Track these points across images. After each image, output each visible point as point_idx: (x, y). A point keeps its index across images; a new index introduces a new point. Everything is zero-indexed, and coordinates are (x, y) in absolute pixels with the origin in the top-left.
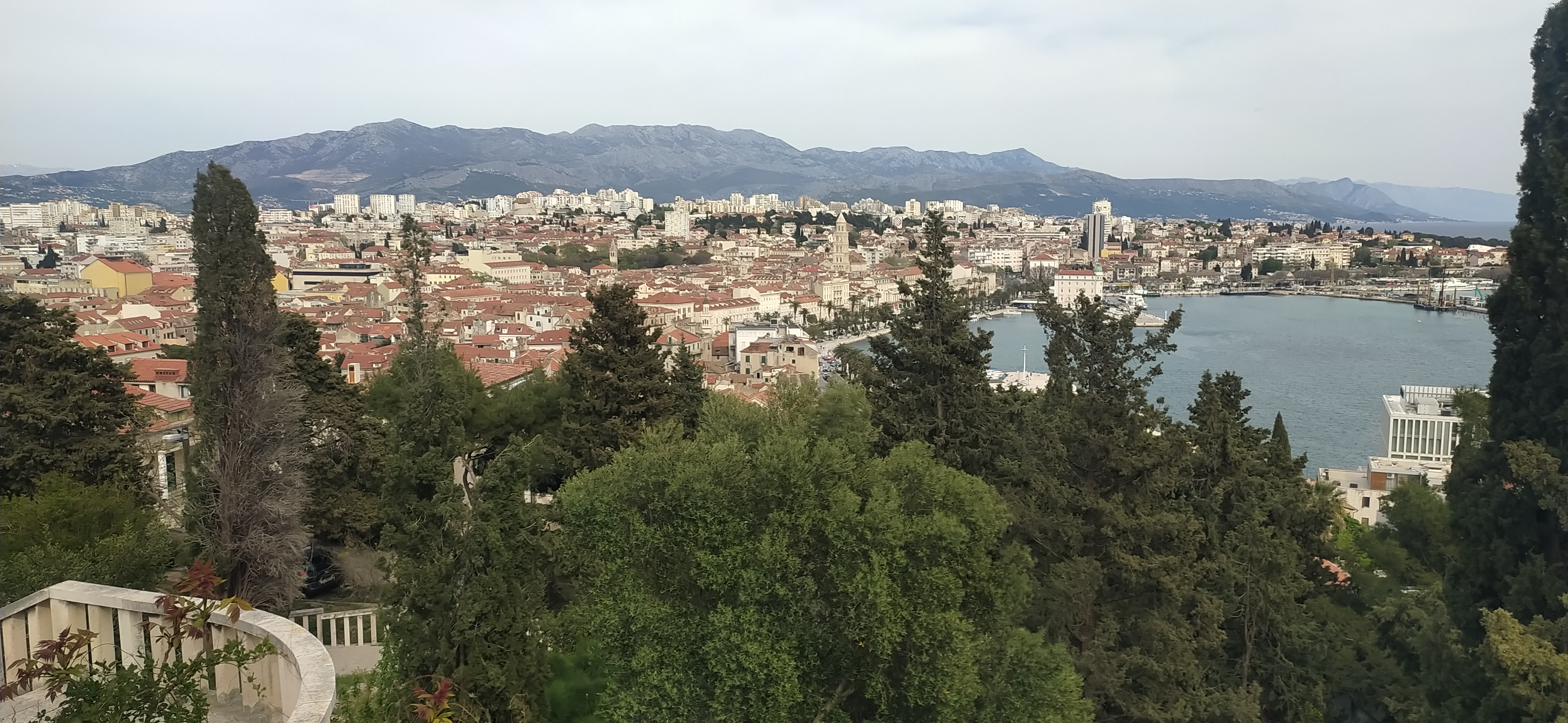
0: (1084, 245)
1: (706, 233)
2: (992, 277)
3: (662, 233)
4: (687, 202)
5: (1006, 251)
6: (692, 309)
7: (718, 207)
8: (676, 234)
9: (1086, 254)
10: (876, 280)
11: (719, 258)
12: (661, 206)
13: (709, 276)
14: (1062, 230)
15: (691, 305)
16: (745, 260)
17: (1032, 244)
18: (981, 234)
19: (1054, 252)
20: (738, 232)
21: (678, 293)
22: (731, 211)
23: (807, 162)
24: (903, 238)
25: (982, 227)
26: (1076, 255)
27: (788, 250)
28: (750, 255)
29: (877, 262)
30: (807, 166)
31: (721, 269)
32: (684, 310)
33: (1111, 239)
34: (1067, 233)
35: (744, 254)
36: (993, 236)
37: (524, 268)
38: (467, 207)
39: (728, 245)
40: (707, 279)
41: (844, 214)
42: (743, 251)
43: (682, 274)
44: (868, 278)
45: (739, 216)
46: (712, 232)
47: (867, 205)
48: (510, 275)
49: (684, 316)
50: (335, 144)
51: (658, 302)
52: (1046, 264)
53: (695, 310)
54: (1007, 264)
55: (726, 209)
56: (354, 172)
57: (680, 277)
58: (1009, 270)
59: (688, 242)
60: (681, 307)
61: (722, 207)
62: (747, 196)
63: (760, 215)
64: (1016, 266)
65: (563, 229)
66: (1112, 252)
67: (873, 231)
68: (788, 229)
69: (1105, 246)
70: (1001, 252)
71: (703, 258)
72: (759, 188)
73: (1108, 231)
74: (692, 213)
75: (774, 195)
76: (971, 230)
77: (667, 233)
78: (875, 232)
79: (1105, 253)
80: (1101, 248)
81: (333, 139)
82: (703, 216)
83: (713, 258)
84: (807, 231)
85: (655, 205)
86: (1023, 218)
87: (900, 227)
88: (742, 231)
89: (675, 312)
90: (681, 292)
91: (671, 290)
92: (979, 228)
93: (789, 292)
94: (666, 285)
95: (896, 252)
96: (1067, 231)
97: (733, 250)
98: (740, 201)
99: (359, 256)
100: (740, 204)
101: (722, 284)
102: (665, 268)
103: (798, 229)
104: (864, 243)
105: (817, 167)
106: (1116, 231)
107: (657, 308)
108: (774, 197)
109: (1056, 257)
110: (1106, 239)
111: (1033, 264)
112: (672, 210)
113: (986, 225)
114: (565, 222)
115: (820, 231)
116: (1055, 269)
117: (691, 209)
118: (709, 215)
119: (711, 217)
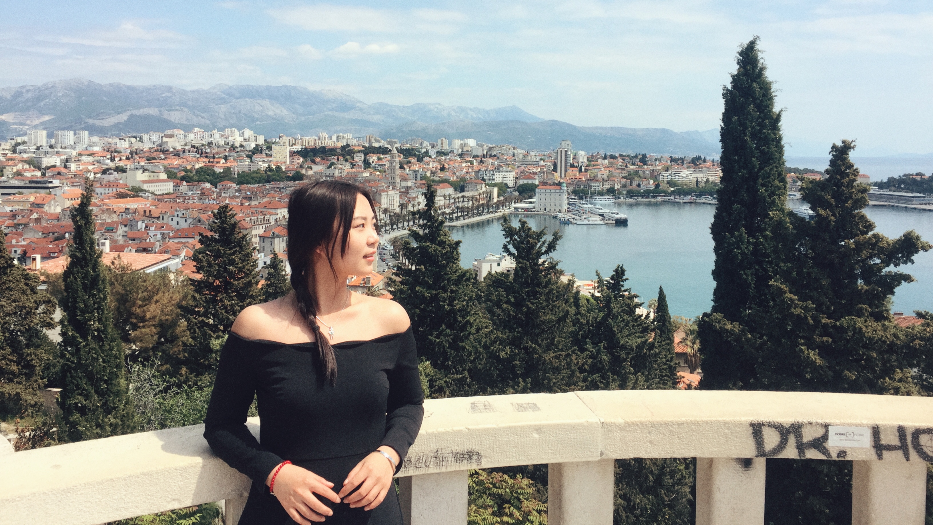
0: (555, 170)
1: (301, 159)
2: (495, 190)
3: (270, 159)
4: (289, 138)
5: (504, 174)
7: (310, 141)
8: (280, 161)
9: (556, 175)
10: (418, 191)
12: (270, 141)
14: (541, 159)
17: (521, 168)
18: (488, 161)
19: (535, 174)
20: (323, 159)
21: (279, 201)
22: (319, 145)
23: (373, 111)
24: (437, 164)
26: (550, 176)
29: (418, 180)
33: (572, 166)
36: (496, 162)
37: (169, 183)
38: (127, 139)
41: (396, 148)
44: (412, 191)
45: (324, 148)
46: (305, 159)
47: (412, 142)
48: (157, 188)
50: (30, 95)
52: (530, 181)
54: (505, 182)
55: (315, 144)
56: (43, 114)
57: (282, 190)
58: (506, 186)
59: (288, 166)
61: (313, 141)
62: (330, 134)
63: (339, 148)
64: (511, 184)
65: (198, 156)
67: (416, 159)
68: (358, 157)
69: (569, 170)
70: (500, 173)
71: (299, 177)
72: (338, 129)
73: (570, 160)
74: (291, 146)
75: (349, 134)
76: (481, 159)
77: (274, 159)
78: (418, 160)
79: (568, 175)
80: (566, 171)
81: (28, 91)
82: (299, 148)
84: (371, 158)
85: (265, 140)
86: (516, 152)
87: (435, 156)
88: (326, 158)
90: (282, 201)
91: (275, 199)
92: (487, 157)
95: (432, 173)
96: (544, 160)
97: (320, 171)
98: (325, 137)
99: (44, 175)
100: (325, 140)
102: (271, 184)
103: (365, 158)
104: (410, 167)
106: (575, 160)
107: (263, 212)
108: (348, 136)
109: (537, 177)
110: (569, 165)
111: (522, 182)
112: (278, 143)
113: (491, 156)
114: (200, 151)
115: (379, 159)
116: (536, 185)
117: (291, 144)
118: (303, 147)
119: (305, 148)
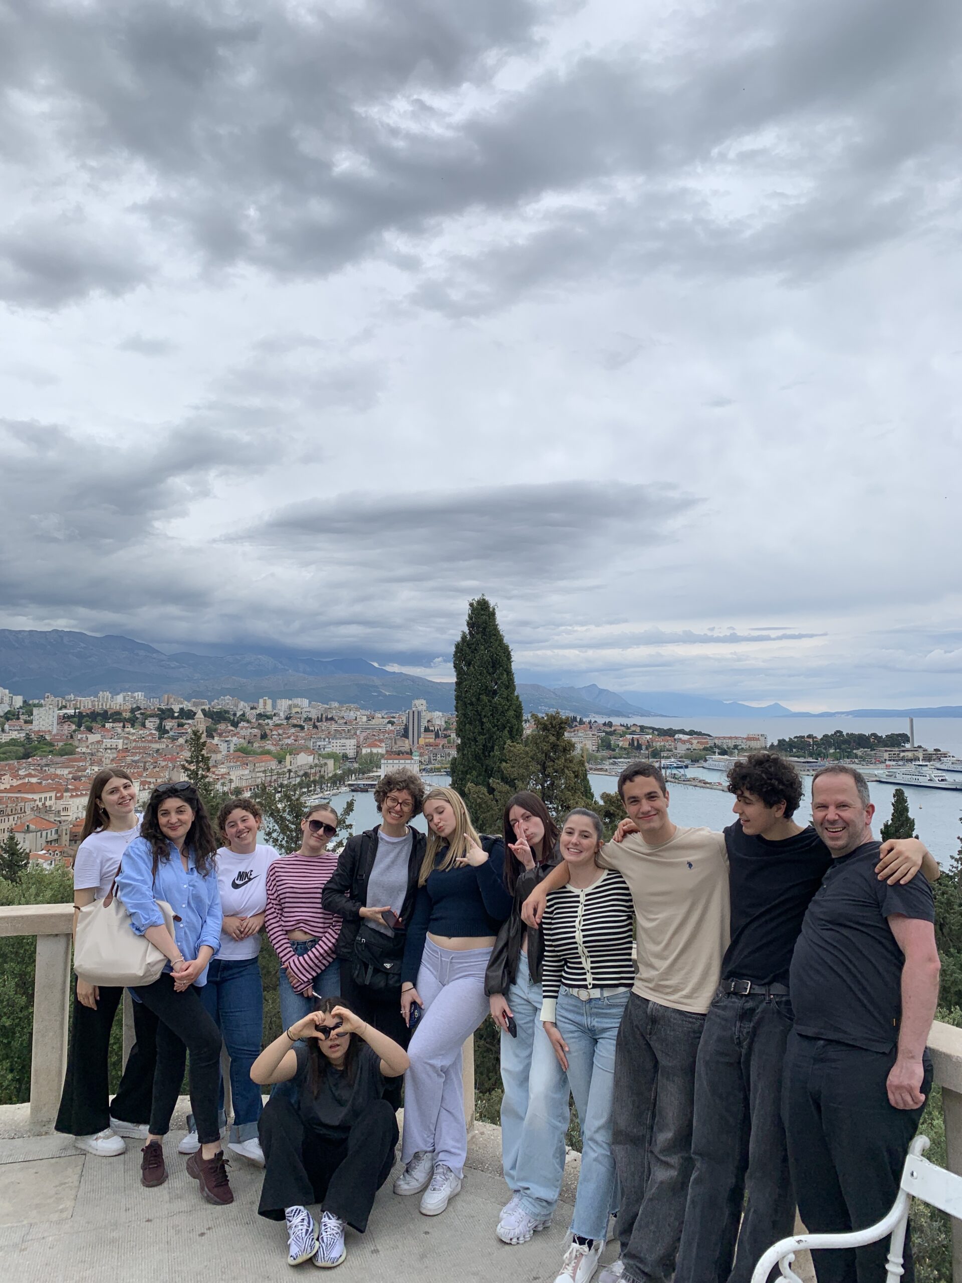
0: (405, 735)
1: (74, 727)
2: (331, 763)
3: (30, 727)
4: (57, 699)
5: (343, 741)
6: (53, 798)
7: (87, 703)
8: (43, 728)
9: (407, 741)
10: (229, 767)
11: (84, 750)
12: (31, 702)
13: (73, 767)
14: (389, 722)
15: (53, 794)
16: (109, 751)
17: (365, 734)
18: (323, 725)
19: (381, 741)
20: (104, 726)
21: (41, 783)
22: (98, 708)
23: (174, 664)
24: (256, 730)
25: (324, 720)
26: (399, 743)
27: (151, 742)
28: (114, 746)
29: (232, 752)
30: (173, 668)
31: (85, 760)
32: (46, 798)
33: (427, 730)
34: (392, 725)
35: (109, 746)
36: (333, 727)
39: (93, 738)
40: (69, 769)
41: (203, 711)
42: (108, 742)
43: (47, 765)
44: (222, 766)
45: (106, 712)
46: (79, 726)
47: (225, 703)
49: (44, 804)
51: (19, 791)
52: (375, 750)
53: (57, 798)
54: (343, 751)
55: (94, 706)
57: (44, 768)
58: (345, 757)
59: (55, 735)
60: (43, 796)
61: (90, 704)
62: (115, 693)
63: (125, 711)
64: (351, 753)
66: (427, 740)
67: (229, 725)
68: (151, 723)
69: (422, 736)
70: (338, 741)
71: (68, 751)
72: (127, 687)
73: (424, 723)
74: (60, 709)
75: (140, 693)
76: (314, 723)
77: (35, 726)
78: (231, 725)
79: (422, 741)
80: (419, 737)
82: (71, 712)
83: (78, 750)
84: (169, 724)
85: (25, 702)
86: (359, 713)
87: (254, 720)
88: (108, 725)
89: (35, 801)
90: (44, 782)
91: (34, 780)
92: (321, 721)
93: (148, 780)
94: (30, 775)
95: (249, 742)
96: (392, 723)
97: (98, 742)
98: (107, 699)
100: (107, 702)
101: (85, 773)
102: (30, 760)
103: (161, 724)
104: (220, 735)
105: (181, 670)
106: (430, 723)
107: (17, 798)
108: (139, 695)
109: (383, 745)
110: (422, 729)
111: (364, 751)
112: (41, 706)
113: (327, 719)
115: (180, 725)
116: (383, 756)
117: (60, 705)
118: (77, 711)
119: (79, 712)
